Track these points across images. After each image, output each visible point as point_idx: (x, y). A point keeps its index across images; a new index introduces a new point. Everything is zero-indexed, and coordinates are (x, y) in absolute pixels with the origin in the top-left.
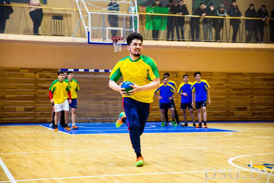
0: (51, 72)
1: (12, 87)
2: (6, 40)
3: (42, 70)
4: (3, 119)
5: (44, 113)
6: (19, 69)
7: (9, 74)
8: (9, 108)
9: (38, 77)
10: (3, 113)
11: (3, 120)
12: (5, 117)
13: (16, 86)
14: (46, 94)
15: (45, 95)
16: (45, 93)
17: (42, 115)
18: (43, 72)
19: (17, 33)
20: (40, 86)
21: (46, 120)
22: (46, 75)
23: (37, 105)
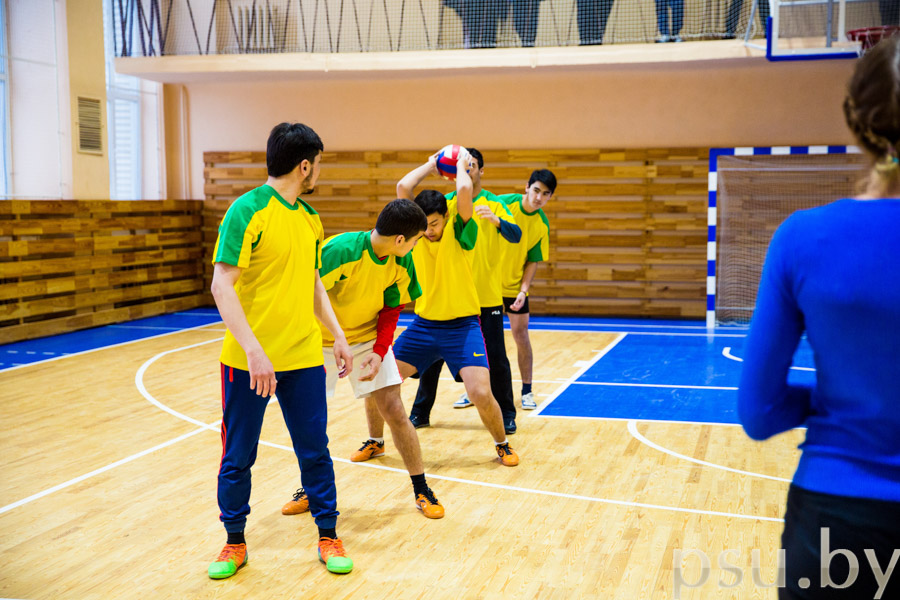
0: (696, 158)
1: (577, 207)
2: (533, 66)
3: (666, 152)
4: (552, 302)
5: (672, 286)
6: (598, 152)
7: (568, 169)
8: (568, 270)
9: (653, 175)
10: (552, 284)
11: (550, 306)
12: (556, 298)
13: (589, 203)
14: (679, 228)
15: (675, 230)
16: (675, 224)
17: (666, 295)
18: (671, 158)
19: (564, 43)
20: (662, 202)
21: (679, 309)
22: (680, 167)
23: (651, 261)
